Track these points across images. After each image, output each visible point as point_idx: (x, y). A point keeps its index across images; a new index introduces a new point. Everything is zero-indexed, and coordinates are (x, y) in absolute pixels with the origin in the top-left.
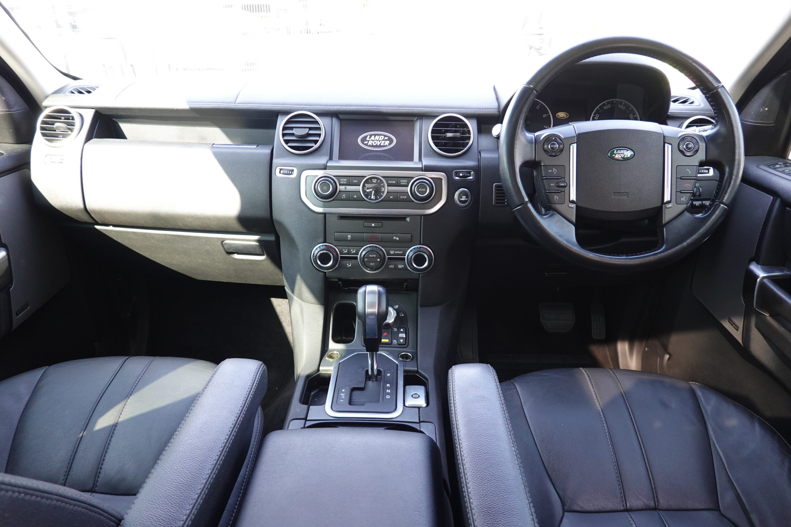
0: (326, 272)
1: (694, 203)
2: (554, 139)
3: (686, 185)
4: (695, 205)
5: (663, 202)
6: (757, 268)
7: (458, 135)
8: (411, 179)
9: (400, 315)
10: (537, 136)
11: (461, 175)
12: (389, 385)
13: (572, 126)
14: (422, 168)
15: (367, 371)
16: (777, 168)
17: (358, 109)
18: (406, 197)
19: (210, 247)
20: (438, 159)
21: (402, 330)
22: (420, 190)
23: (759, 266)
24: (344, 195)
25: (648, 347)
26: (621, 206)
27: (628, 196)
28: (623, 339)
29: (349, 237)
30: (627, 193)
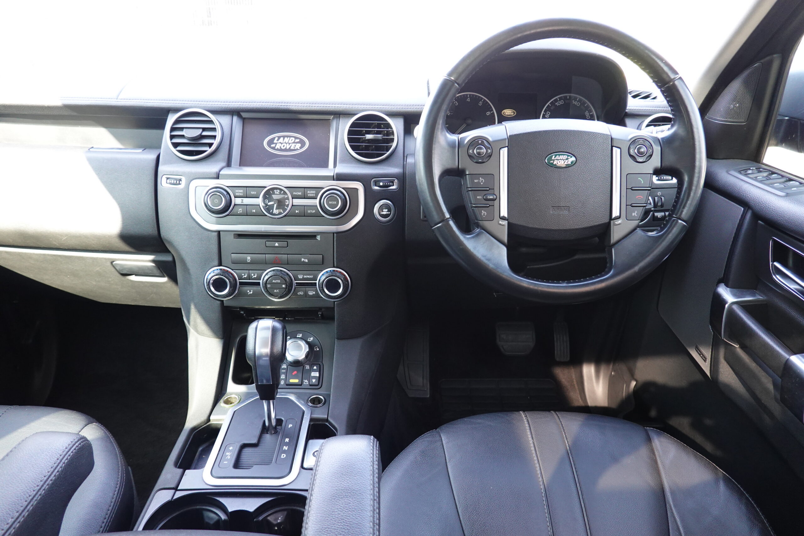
0: (223, 300)
1: (656, 214)
2: (480, 142)
3: (638, 197)
4: (657, 217)
5: (611, 219)
6: (725, 290)
7: (379, 136)
8: (320, 189)
9: (315, 350)
10: (461, 138)
11: (381, 184)
12: (288, 439)
13: (504, 126)
14: (334, 176)
15: (264, 422)
16: (749, 174)
17: (262, 106)
18: (314, 211)
19: (99, 268)
20: (355, 165)
21: (315, 368)
22: (330, 203)
23: (728, 289)
24: (241, 209)
25: (614, 371)
26: (561, 223)
27: (569, 211)
28: (589, 361)
29: (249, 259)
30: (568, 207)
